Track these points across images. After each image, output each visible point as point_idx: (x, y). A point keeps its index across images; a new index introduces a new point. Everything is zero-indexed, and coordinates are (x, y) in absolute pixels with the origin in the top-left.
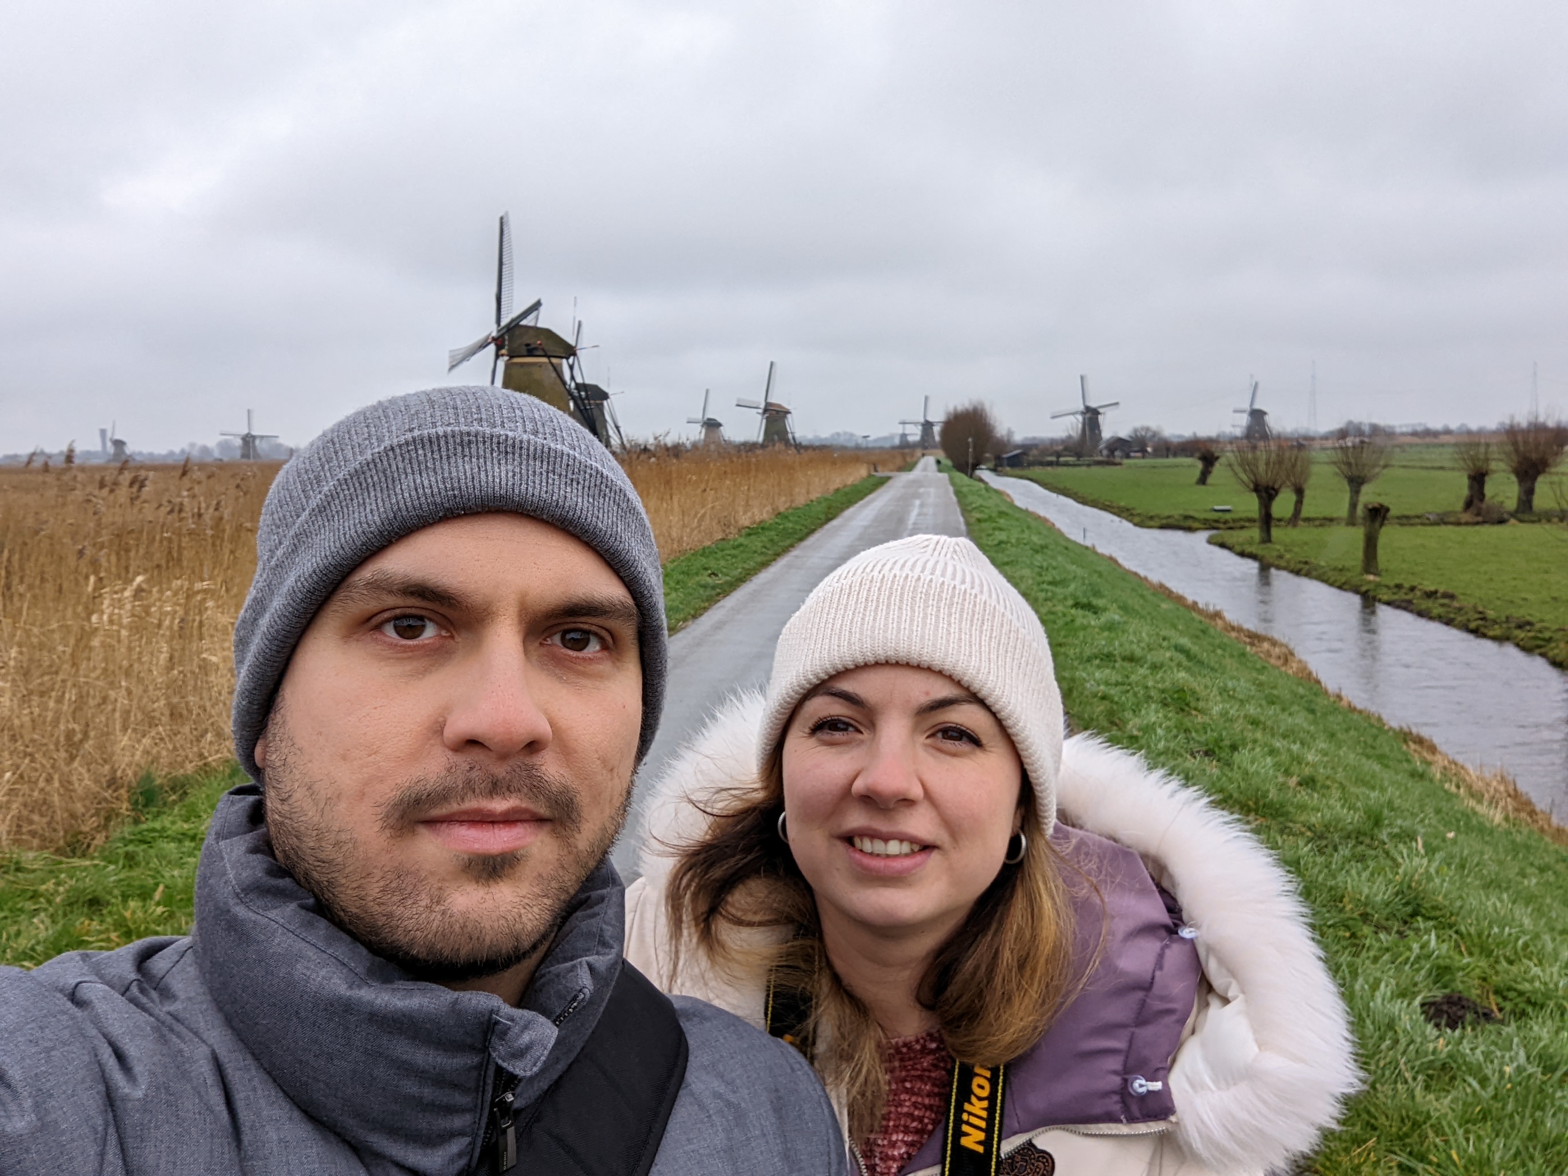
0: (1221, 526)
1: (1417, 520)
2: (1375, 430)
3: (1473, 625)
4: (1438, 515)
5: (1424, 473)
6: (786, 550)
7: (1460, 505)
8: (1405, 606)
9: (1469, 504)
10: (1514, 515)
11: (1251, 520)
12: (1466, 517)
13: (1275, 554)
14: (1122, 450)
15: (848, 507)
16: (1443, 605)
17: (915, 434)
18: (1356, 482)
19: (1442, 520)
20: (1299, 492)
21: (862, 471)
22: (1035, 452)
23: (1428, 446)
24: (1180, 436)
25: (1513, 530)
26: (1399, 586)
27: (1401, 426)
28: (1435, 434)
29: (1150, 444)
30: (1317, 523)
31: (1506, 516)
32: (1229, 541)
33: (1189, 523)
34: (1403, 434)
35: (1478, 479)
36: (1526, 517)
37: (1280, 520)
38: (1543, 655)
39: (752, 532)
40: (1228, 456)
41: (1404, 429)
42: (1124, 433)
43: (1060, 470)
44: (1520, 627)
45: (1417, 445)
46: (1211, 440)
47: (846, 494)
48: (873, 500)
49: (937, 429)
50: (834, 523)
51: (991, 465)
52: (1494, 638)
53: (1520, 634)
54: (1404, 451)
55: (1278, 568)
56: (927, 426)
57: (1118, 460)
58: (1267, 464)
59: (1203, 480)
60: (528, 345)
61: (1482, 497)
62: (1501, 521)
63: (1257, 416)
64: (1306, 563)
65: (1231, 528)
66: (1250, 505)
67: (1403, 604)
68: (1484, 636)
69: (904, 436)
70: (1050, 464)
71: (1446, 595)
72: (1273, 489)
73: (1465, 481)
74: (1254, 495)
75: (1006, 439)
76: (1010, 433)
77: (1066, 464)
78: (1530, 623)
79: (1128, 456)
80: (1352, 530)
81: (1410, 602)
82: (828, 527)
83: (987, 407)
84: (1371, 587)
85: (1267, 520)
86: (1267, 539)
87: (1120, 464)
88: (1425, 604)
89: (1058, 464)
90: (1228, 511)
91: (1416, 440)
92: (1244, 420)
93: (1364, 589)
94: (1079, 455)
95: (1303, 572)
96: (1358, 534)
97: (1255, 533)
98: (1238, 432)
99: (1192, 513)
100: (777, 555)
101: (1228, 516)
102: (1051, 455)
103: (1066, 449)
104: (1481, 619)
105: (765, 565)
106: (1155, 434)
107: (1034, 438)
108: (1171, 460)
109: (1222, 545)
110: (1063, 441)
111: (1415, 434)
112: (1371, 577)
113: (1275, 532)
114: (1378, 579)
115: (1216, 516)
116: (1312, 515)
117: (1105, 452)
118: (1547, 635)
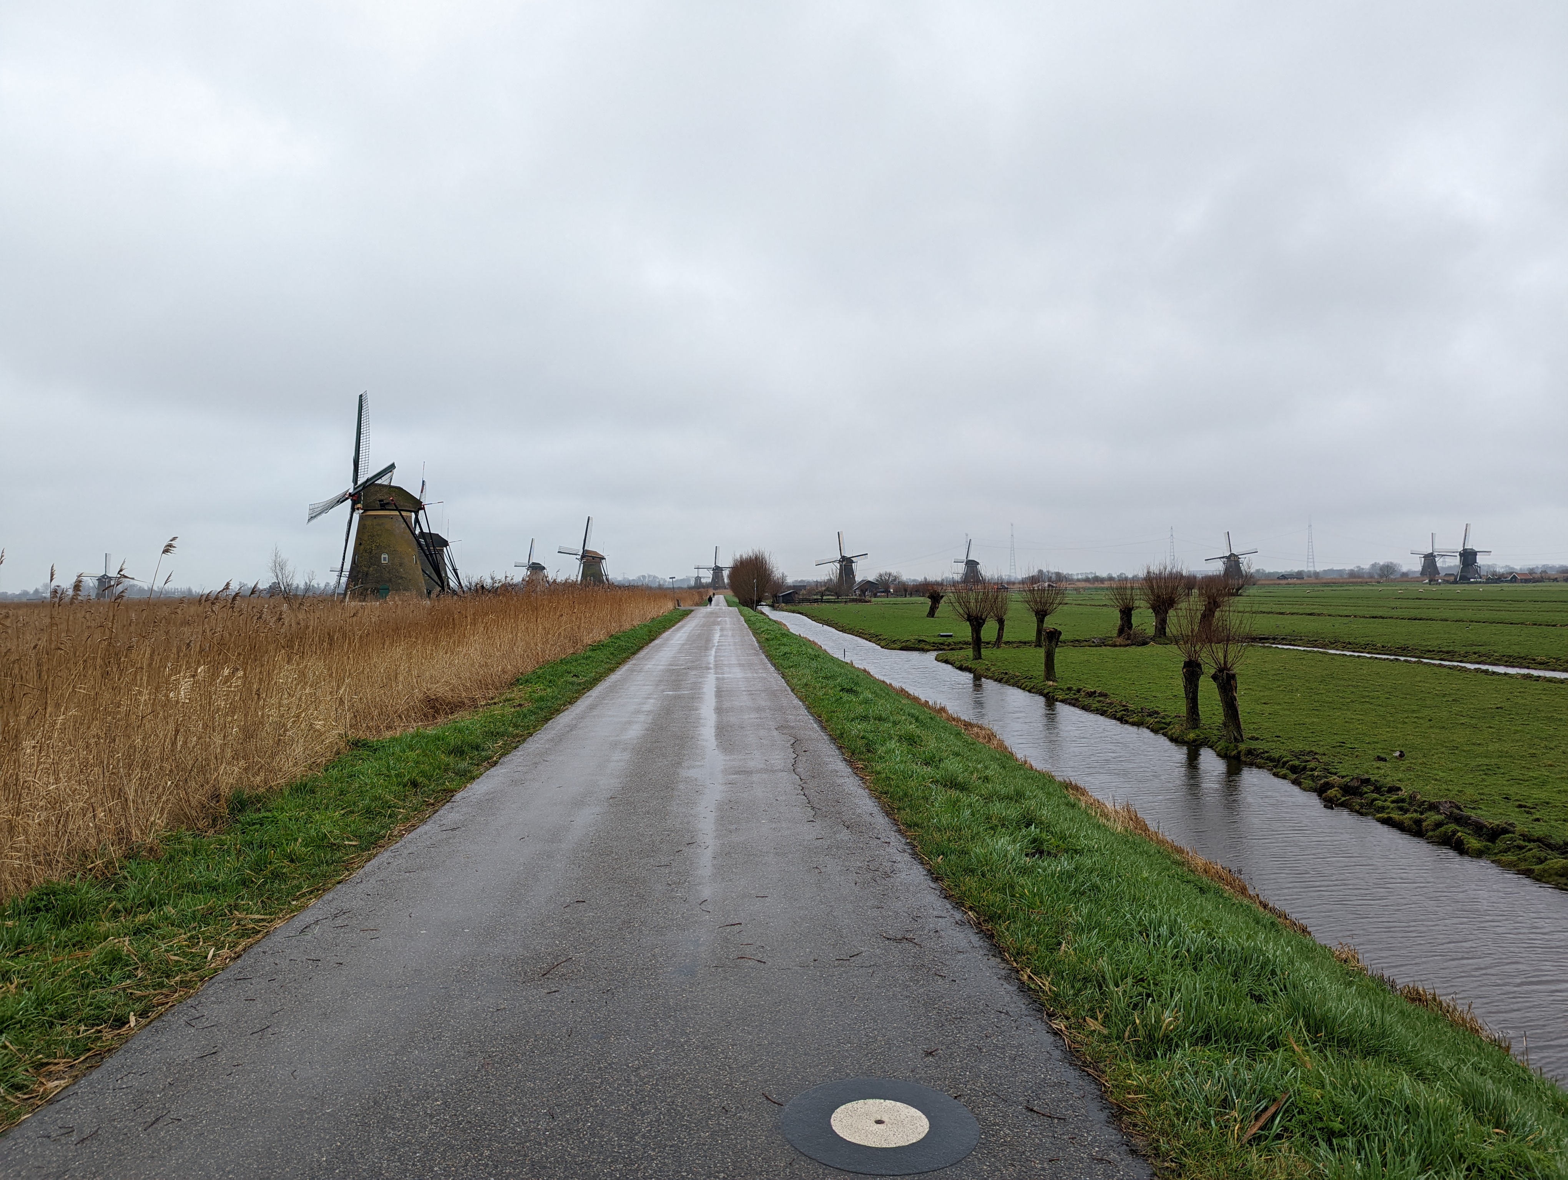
0: (946, 647)
1: (1086, 643)
2: (1060, 577)
3: (1119, 715)
4: (1100, 639)
5: (1093, 609)
6: (624, 661)
7: (1115, 633)
8: (1074, 703)
9: (1121, 631)
10: (1153, 639)
11: (966, 643)
12: (1119, 641)
13: (984, 667)
14: (872, 591)
15: (664, 632)
16: (1099, 702)
17: (707, 577)
18: (1041, 615)
19: (1103, 643)
20: (1001, 622)
21: (670, 605)
22: (803, 592)
23: (1096, 589)
24: (914, 580)
25: (1153, 649)
26: (1069, 689)
27: (1078, 574)
28: (1101, 580)
29: (892, 586)
30: (1015, 645)
31: (1148, 640)
32: (951, 659)
33: (922, 645)
34: (1078, 580)
35: (1127, 613)
36: (1162, 640)
37: (988, 643)
38: (1165, 735)
39: (597, 647)
40: (949, 596)
41: (1080, 577)
42: (872, 578)
43: (823, 606)
44: (1150, 715)
45: (1089, 589)
46: (937, 584)
47: (661, 622)
48: (683, 627)
49: (726, 573)
50: (657, 642)
51: (769, 602)
52: (1133, 724)
53: (1151, 720)
54: (1079, 593)
55: (986, 677)
56: (717, 570)
57: (867, 598)
58: (976, 601)
59: (932, 613)
60: (380, 501)
61: (1130, 626)
62: (1144, 643)
63: (972, 565)
64: (1006, 673)
65: (952, 649)
66: (965, 631)
67: (1073, 701)
68: (1127, 722)
69: (698, 578)
70: (816, 601)
71: (1101, 695)
72: (981, 618)
73: (1117, 614)
74: (968, 623)
75: (780, 581)
76: (784, 577)
77: (829, 602)
78: (1157, 713)
79: (875, 596)
80: (1038, 649)
81: (1077, 699)
82: (652, 644)
83: (767, 555)
84: (1051, 689)
85: (977, 643)
86: (978, 656)
87: (870, 601)
88: (1089, 701)
89: (822, 601)
90: (951, 636)
91: (1088, 585)
92: (961, 568)
93: (1046, 691)
94: (838, 595)
95: (1004, 680)
96: (1041, 652)
97: (970, 652)
98: (957, 578)
99: (923, 638)
100: (619, 664)
101: (950, 640)
102: (816, 594)
103: (827, 589)
104: (1124, 710)
105: (612, 670)
106: (895, 578)
107: (802, 581)
108: (908, 599)
109: (946, 662)
110: (825, 583)
111: (1087, 580)
112: (1051, 683)
113: (983, 652)
114: (1055, 684)
115: (941, 640)
116: (1010, 640)
117: (858, 592)
118: (1168, 720)
